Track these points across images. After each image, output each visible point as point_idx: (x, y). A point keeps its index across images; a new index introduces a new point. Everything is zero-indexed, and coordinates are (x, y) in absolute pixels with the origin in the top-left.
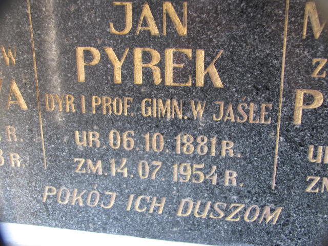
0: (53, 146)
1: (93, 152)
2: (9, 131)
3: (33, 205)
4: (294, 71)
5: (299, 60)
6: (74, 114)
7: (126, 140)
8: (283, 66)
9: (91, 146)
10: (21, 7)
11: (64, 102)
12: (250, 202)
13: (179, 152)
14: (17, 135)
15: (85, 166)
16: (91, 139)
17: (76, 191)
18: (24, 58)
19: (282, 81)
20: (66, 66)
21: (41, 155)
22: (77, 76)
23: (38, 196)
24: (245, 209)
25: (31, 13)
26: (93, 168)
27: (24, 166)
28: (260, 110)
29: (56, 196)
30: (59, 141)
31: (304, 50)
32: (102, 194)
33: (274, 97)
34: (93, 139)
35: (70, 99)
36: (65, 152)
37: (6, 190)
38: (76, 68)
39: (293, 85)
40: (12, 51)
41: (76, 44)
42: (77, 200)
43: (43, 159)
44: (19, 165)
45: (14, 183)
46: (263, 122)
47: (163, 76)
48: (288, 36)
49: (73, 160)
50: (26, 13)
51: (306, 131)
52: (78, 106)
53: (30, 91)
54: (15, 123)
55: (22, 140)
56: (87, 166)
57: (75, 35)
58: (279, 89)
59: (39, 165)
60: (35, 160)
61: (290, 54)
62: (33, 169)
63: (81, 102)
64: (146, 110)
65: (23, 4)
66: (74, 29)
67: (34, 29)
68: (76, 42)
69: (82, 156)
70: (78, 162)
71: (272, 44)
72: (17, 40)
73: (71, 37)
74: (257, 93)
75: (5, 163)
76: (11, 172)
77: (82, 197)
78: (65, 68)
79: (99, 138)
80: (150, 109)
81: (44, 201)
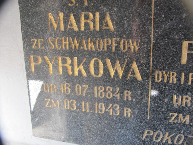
0: (156, 104)
1: (184, 109)
2: (126, 93)
3: (135, 142)
6: (175, 84)
9: (184, 105)
10: (147, 14)
11: (169, 77)
14: (131, 96)
15: (177, 118)
17: (167, 134)
18: (144, 47)
20: (174, 53)
21: (146, 110)
22: (181, 59)
23: (139, 136)
25: (154, 18)
26: (183, 119)
27: (133, 116)
29: (152, 136)
30: (161, 101)
32: (186, 137)
34: (186, 101)
35: (173, 74)
36: (164, 109)
37: (118, 131)
38: (181, 55)
40: (137, 42)
41: (183, 39)
42: (167, 140)
43: (147, 113)
44: (129, 115)
45: (124, 127)
49: (169, 114)
50: (150, 18)
52: (179, 80)
53: (145, 68)
54: (131, 89)
55: (134, 100)
56: (178, 118)
57: (184, 33)
59: (143, 116)
60: (142, 113)
62: (139, 118)
63: (181, 77)
65: (149, 13)
66: (183, 29)
67: (154, 29)
68: (183, 37)
69: (176, 111)
70: (172, 116)
72: (141, 35)
73: (180, 35)
75: (120, 113)
76: (123, 120)
77: (171, 138)
78: (173, 54)
79: (191, 100)
81: (143, 138)
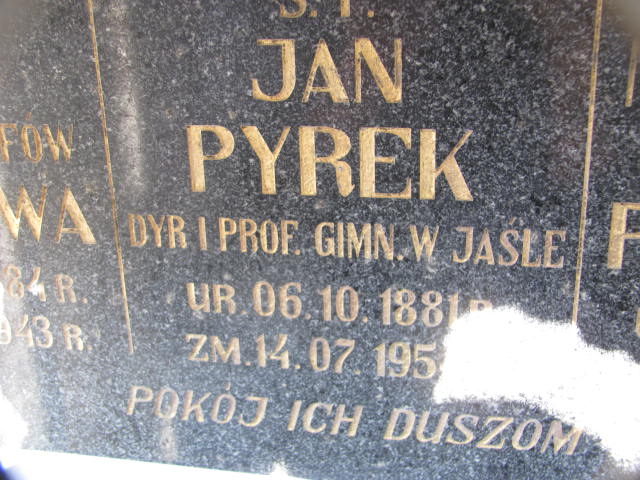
0: (145, 311)
1: (223, 323)
2: (61, 283)
3: (109, 422)
4: (608, 168)
5: (619, 148)
6: (184, 251)
7: (287, 300)
8: (588, 158)
9: (219, 310)
10: (80, 51)
11: (165, 230)
12: (524, 414)
13: (387, 322)
14: (76, 291)
15: (207, 348)
16: (219, 298)
17: (191, 394)
18: (87, 147)
19: (586, 187)
20: (169, 162)
21: (123, 329)
22: (190, 180)
23: (118, 404)
24: (514, 427)
25: (101, 63)
26: (224, 352)
27: (90, 348)
28: (543, 242)
29: (153, 404)
30: (158, 302)
31: (628, 129)
32: (241, 401)
33: (569, 217)
34: (223, 298)
35: (176, 223)
36: (169, 323)
37: (58, 393)
38: (188, 165)
39: (606, 195)
40: (65, 134)
41: (188, 120)
42: (193, 412)
43: (126, 336)
44: (81, 347)
45: (72, 380)
46: (548, 264)
47: (356, 180)
48: (596, 102)
49: (184, 337)
50: (91, 61)
51: (632, 281)
52: (194, 238)
53: (98, 209)
54: (72, 268)
55: (85, 301)
56: (211, 349)
57: (185, 102)
58: (580, 202)
59: (119, 348)
60: (112, 337)
61: (600, 137)
62: (107, 354)
63: (197, 229)
64: (325, 243)
65: (85, 46)
66: (182, 91)
67: (106, 92)
68: (187, 115)
69: (202, 330)
70: (194, 342)
71: (566, 117)
72: (74, 112)
73: (178, 107)
74: (537, 211)
75: (55, 342)
76: (67, 361)
77: (203, 406)
78: (167, 165)
79: (235, 296)
80: (331, 241)
81: (130, 413)
